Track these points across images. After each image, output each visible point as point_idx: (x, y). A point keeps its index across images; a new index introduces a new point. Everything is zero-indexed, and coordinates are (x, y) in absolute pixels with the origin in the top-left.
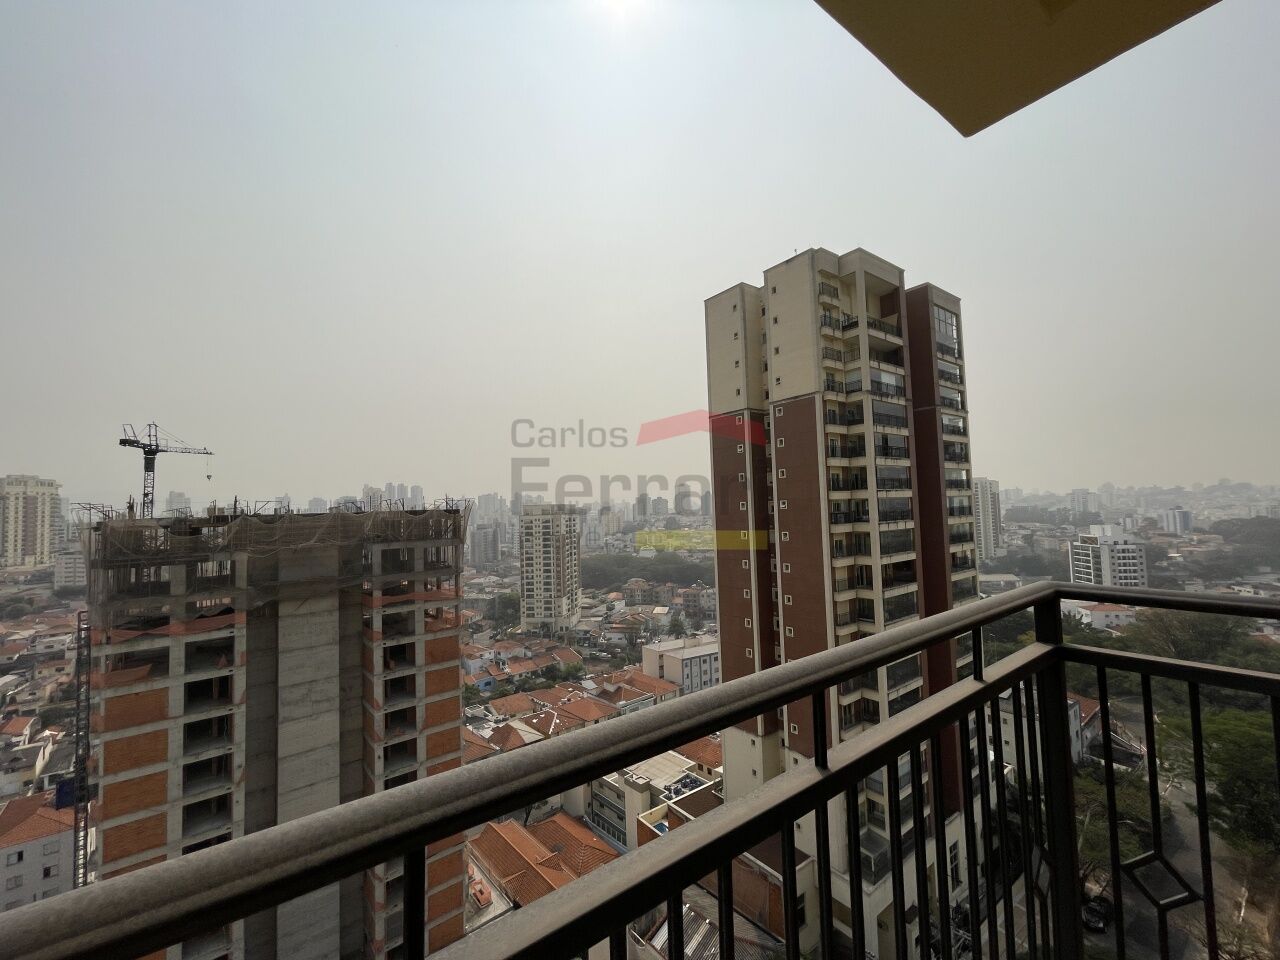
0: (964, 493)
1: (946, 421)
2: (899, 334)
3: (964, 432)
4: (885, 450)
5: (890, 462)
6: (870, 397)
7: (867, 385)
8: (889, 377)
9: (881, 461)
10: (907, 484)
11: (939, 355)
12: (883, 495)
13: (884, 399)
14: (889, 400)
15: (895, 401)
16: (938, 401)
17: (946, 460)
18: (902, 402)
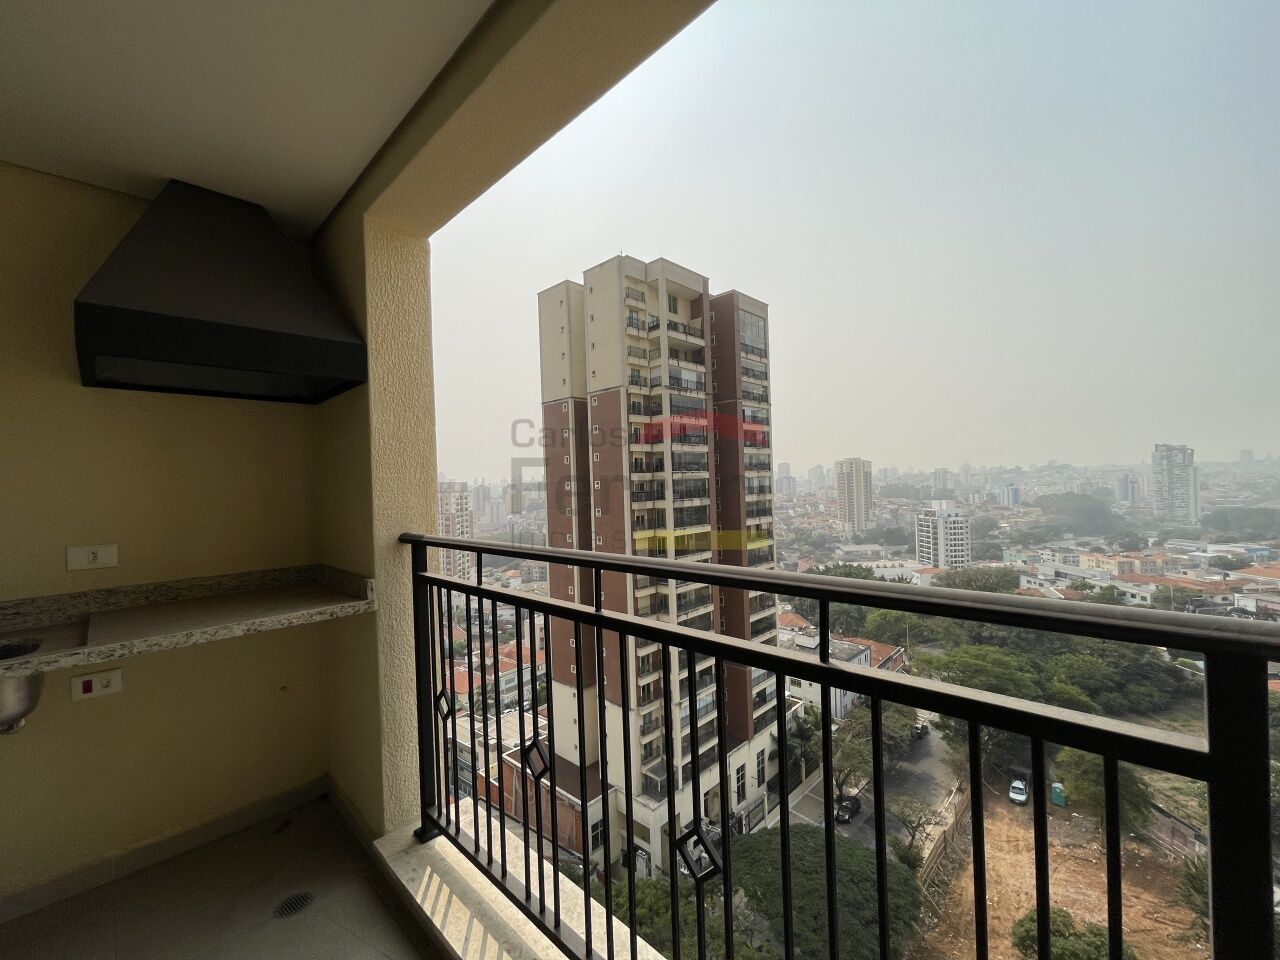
0: (763, 473)
1: (748, 413)
2: (702, 337)
3: (767, 421)
4: (681, 435)
5: (687, 448)
6: (669, 391)
7: (666, 381)
8: (690, 373)
9: (678, 448)
10: (706, 468)
11: (743, 354)
12: (678, 476)
13: (682, 393)
14: (688, 394)
15: (694, 395)
16: (739, 394)
17: (746, 445)
18: (702, 395)
